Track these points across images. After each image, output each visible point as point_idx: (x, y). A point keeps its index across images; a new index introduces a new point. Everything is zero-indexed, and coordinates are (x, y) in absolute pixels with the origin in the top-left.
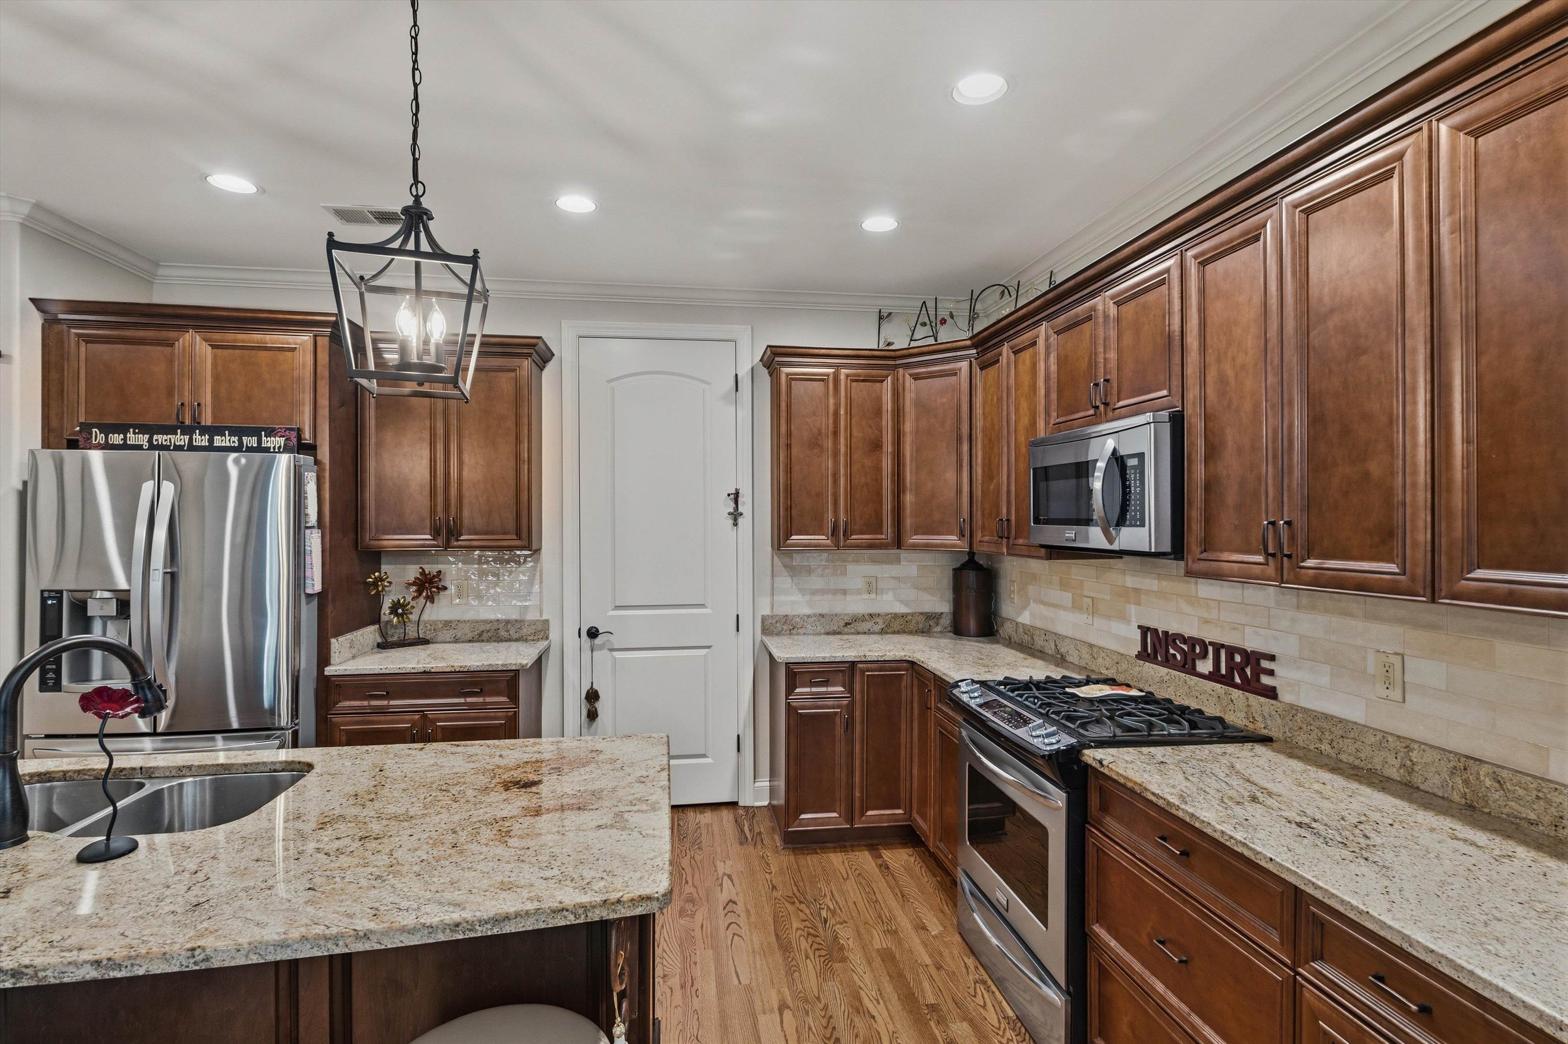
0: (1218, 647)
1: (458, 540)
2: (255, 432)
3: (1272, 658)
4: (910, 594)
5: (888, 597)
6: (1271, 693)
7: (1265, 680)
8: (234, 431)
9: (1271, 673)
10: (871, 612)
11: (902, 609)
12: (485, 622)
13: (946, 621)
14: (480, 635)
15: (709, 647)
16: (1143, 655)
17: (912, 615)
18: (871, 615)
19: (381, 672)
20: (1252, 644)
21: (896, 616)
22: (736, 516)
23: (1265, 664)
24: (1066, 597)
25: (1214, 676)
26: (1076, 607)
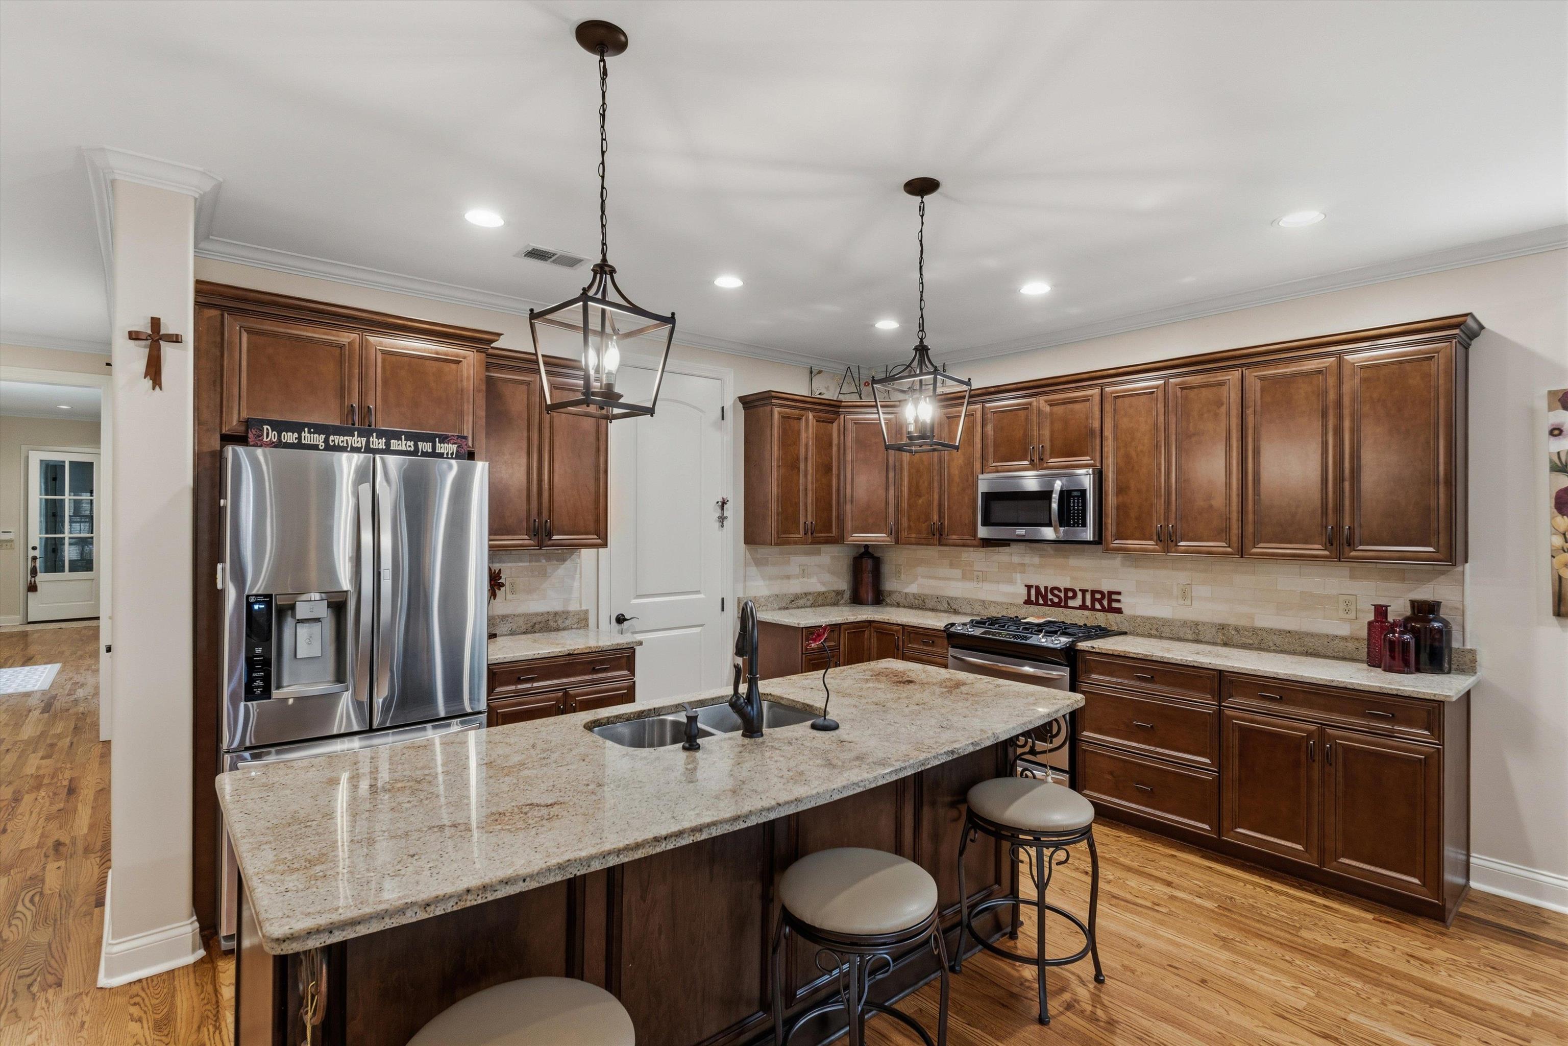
0: (1084, 592)
1: (550, 539)
2: (431, 438)
3: (1119, 593)
4: (827, 577)
5: (814, 580)
6: (1119, 611)
7: (1115, 605)
8: (410, 437)
9: (1119, 601)
10: (805, 591)
11: (821, 589)
12: (537, 614)
13: (847, 595)
14: (533, 627)
15: (702, 625)
16: (1028, 602)
17: (829, 592)
18: (805, 594)
19: (535, 657)
20: (1105, 588)
21: (819, 594)
22: (722, 519)
23: (1114, 597)
24: (957, 573)
25: (1083, 607)
26: (964, 577)
